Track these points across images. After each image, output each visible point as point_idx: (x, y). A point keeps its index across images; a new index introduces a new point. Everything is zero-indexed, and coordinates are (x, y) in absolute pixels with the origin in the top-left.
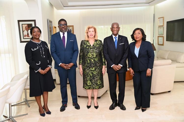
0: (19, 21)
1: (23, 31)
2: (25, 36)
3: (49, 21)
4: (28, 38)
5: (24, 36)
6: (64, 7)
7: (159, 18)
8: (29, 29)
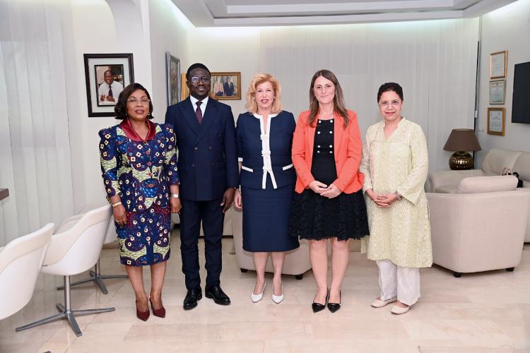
0: (87, 57)
1: (97, 86)
2: (102, 100)
3: (169, 59)
4: (110, 103)
5: (100, 98)
6: (215, 18)
7: (492, 55)
8: (115, 78)
